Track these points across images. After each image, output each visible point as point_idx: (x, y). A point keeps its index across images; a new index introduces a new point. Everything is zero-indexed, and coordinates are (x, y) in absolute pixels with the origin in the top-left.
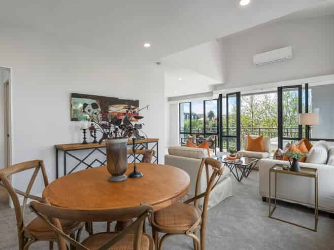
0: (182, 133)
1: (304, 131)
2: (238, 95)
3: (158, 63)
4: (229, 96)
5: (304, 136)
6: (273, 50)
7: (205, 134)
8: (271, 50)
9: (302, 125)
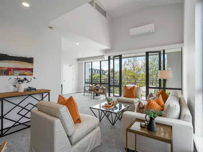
0: (86, 83)
1: (162, 82)
2: (120, 57)
3: (51, 28)
4: (115, 58)
5: (162, 86)
6: (144, 25)
7: (101, 83)
8: (143, 26)
9: (161, 79)
